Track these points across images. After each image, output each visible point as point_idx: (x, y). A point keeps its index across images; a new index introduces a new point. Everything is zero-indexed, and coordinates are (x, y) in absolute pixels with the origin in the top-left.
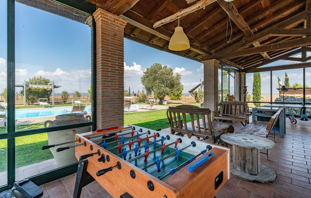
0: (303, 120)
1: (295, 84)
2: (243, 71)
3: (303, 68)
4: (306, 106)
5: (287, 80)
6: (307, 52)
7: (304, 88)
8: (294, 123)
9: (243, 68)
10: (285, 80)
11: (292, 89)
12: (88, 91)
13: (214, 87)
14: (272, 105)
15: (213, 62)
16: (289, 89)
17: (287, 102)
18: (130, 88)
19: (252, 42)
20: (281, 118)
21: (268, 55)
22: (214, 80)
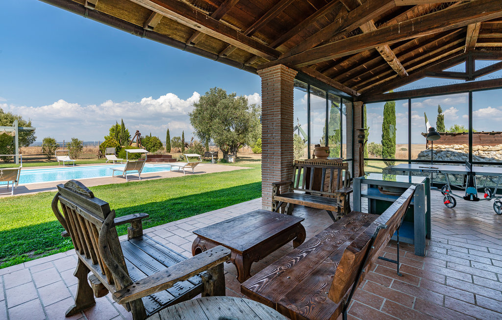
0: (470, 200)
1: (454, 128)
2: (359, 99)
3: (468, 93)
4: (476, 169)
5: (440, 119)
6: (477, 62)
7: (471, 132)
8: (451, 205)
9: (359, 94)
10: (437, 120)
11: (450, 134)
12: (105, 138)
13: (282, 128)
14: (410, 166)
15: (278, 72)
16: (443, 134)
17: (441, 160)
18: (183, 133)
19: (358, 22)
20: (418, 205)
21: (402, 67)
22: (280, 112)
